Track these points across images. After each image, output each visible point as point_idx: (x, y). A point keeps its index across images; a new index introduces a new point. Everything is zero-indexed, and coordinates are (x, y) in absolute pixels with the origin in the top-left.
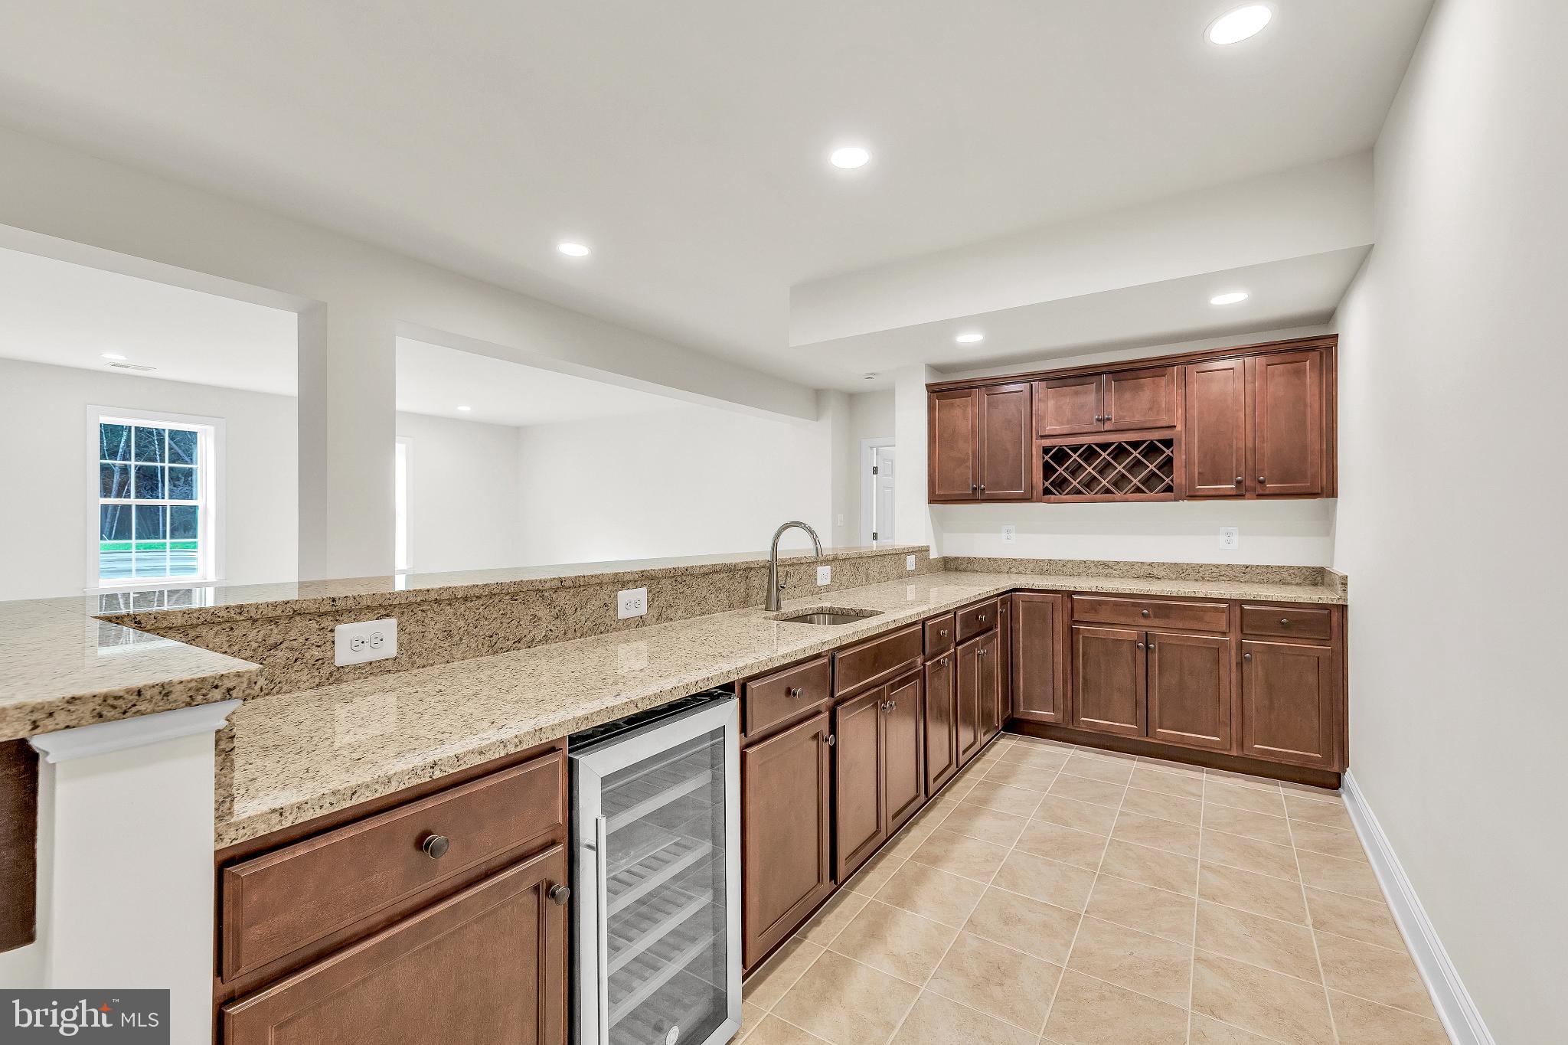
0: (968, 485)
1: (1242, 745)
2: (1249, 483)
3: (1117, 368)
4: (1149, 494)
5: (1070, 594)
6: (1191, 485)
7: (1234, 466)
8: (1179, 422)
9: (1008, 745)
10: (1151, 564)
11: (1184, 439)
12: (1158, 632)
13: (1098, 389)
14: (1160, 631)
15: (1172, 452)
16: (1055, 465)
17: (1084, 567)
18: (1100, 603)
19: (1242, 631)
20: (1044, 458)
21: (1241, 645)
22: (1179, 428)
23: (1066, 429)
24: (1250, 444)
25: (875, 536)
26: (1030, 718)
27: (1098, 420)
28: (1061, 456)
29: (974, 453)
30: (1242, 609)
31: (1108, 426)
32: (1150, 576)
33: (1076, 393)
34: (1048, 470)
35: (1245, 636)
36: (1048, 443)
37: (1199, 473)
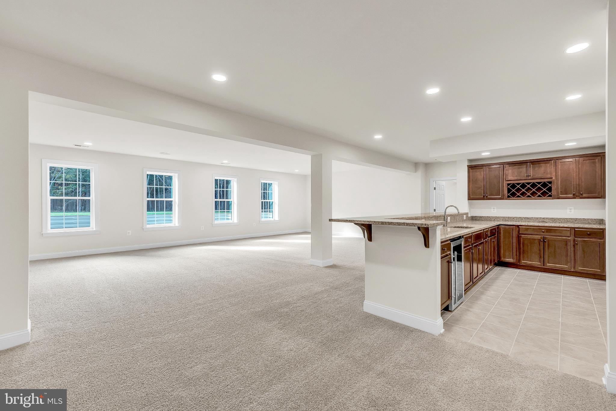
0: (482, 194)
1: (574, 268)
2: (577, 194)
3: (532, 161)
4: (544, 197)
5: (518, 226)
6: (558, 195)
7: (572, 189)
8: (554, 177)
9: (497, 269)
10: (544, 218)
11: (555, 181)
12: (547, 236)
13: (526, 167)
14: (548, 236)
15: (551, 185)
16: (512, 189)
17: (521, 219)
18: (528, 228)
19: (575, 236)
20: (508, 187)
21: (574, 240)
22: (554, 178)
23: (516, 178)
24: (577, 183)
25: (435, 210)
26: (505, 261)
27: (526, 176)
28: (513, 186)
29: (484, 185)
30: (575, 230)
31: (530, 178)
32: (543, 222)
33: (519, 168)
34: (509, 191)
35: (577, 237)
36: (509, 182)
37: (560, 191)
